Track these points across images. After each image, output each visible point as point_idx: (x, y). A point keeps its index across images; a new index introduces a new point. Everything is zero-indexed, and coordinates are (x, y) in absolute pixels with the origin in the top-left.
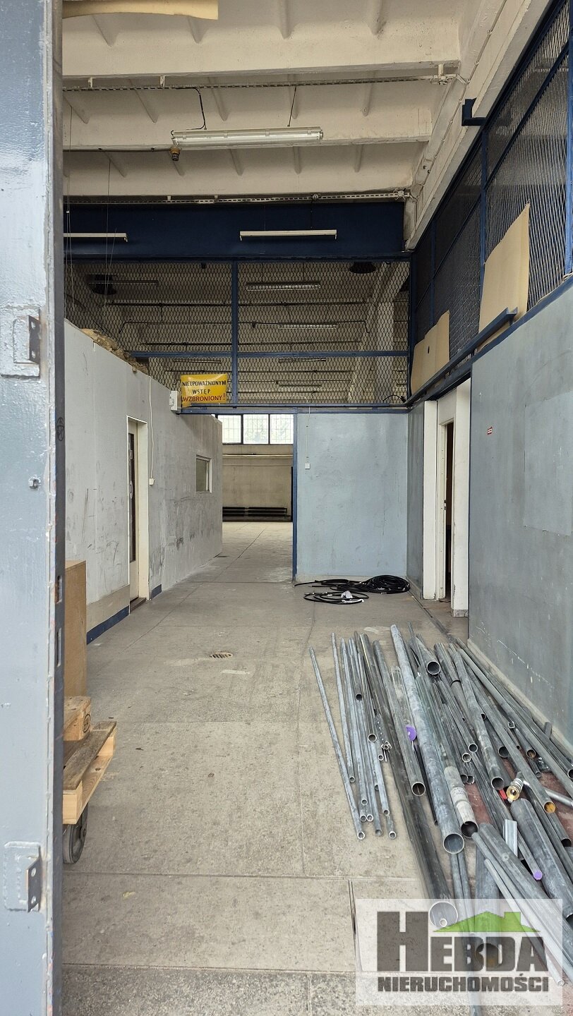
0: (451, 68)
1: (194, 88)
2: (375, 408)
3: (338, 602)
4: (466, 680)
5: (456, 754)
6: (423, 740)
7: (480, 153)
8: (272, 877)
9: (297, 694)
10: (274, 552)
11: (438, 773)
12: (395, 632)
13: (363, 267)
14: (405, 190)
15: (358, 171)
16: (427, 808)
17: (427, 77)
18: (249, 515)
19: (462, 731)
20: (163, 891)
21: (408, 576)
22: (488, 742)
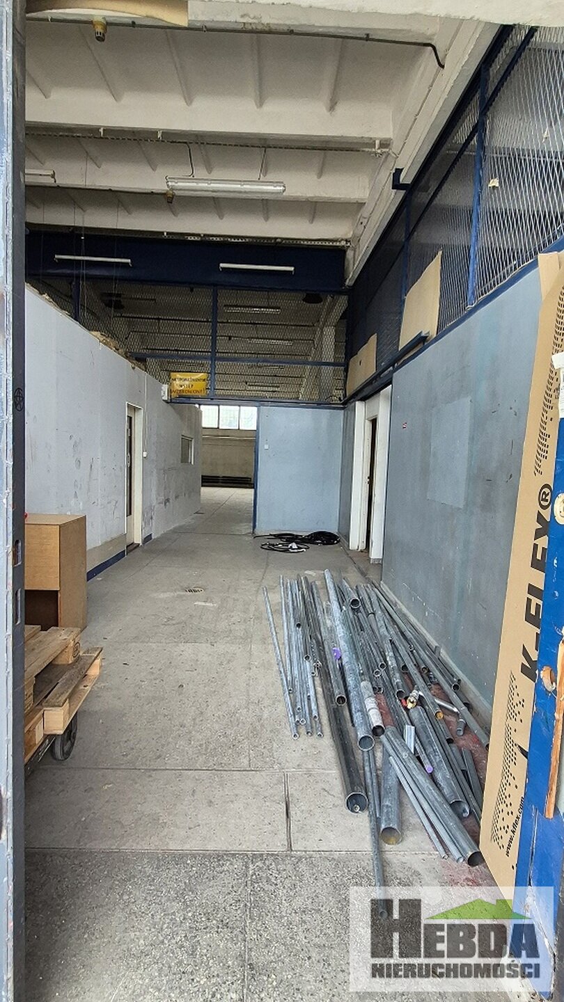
0: (385, 144)
1: (186, 143)
2: (319, 405)
3: (286, 551)
4: (379, 612)
5: (369, 671)
6: (345, 660)
7: (405, 211)
8: (225, 770)
9: (252, 622)
10: (240, 511)
11: (356, 686)
12: (328, 575)
13: (313, 298)
14: (346, 241)
15: (312, 223)
16: (347, 713)
17: (367, 150)
18: (222, 483)
19: (375, 653)
20: (136, 783)
21: (339, 532)
22: (394, 661)
